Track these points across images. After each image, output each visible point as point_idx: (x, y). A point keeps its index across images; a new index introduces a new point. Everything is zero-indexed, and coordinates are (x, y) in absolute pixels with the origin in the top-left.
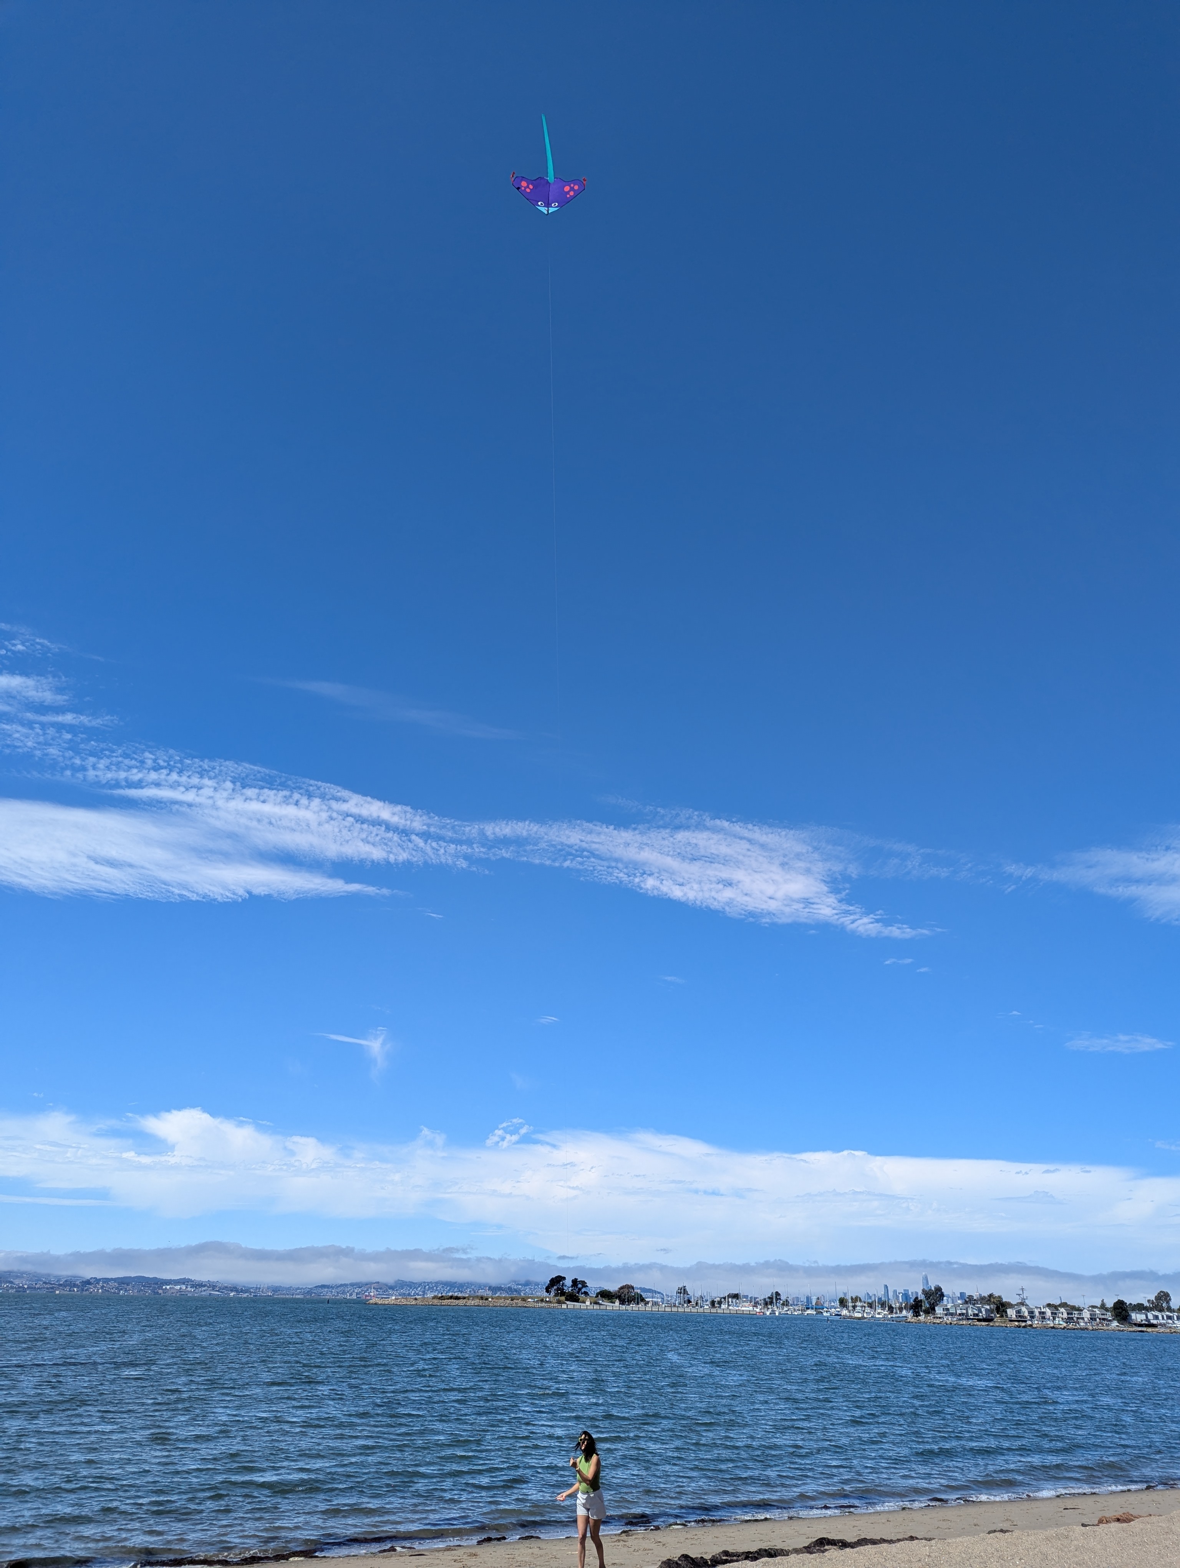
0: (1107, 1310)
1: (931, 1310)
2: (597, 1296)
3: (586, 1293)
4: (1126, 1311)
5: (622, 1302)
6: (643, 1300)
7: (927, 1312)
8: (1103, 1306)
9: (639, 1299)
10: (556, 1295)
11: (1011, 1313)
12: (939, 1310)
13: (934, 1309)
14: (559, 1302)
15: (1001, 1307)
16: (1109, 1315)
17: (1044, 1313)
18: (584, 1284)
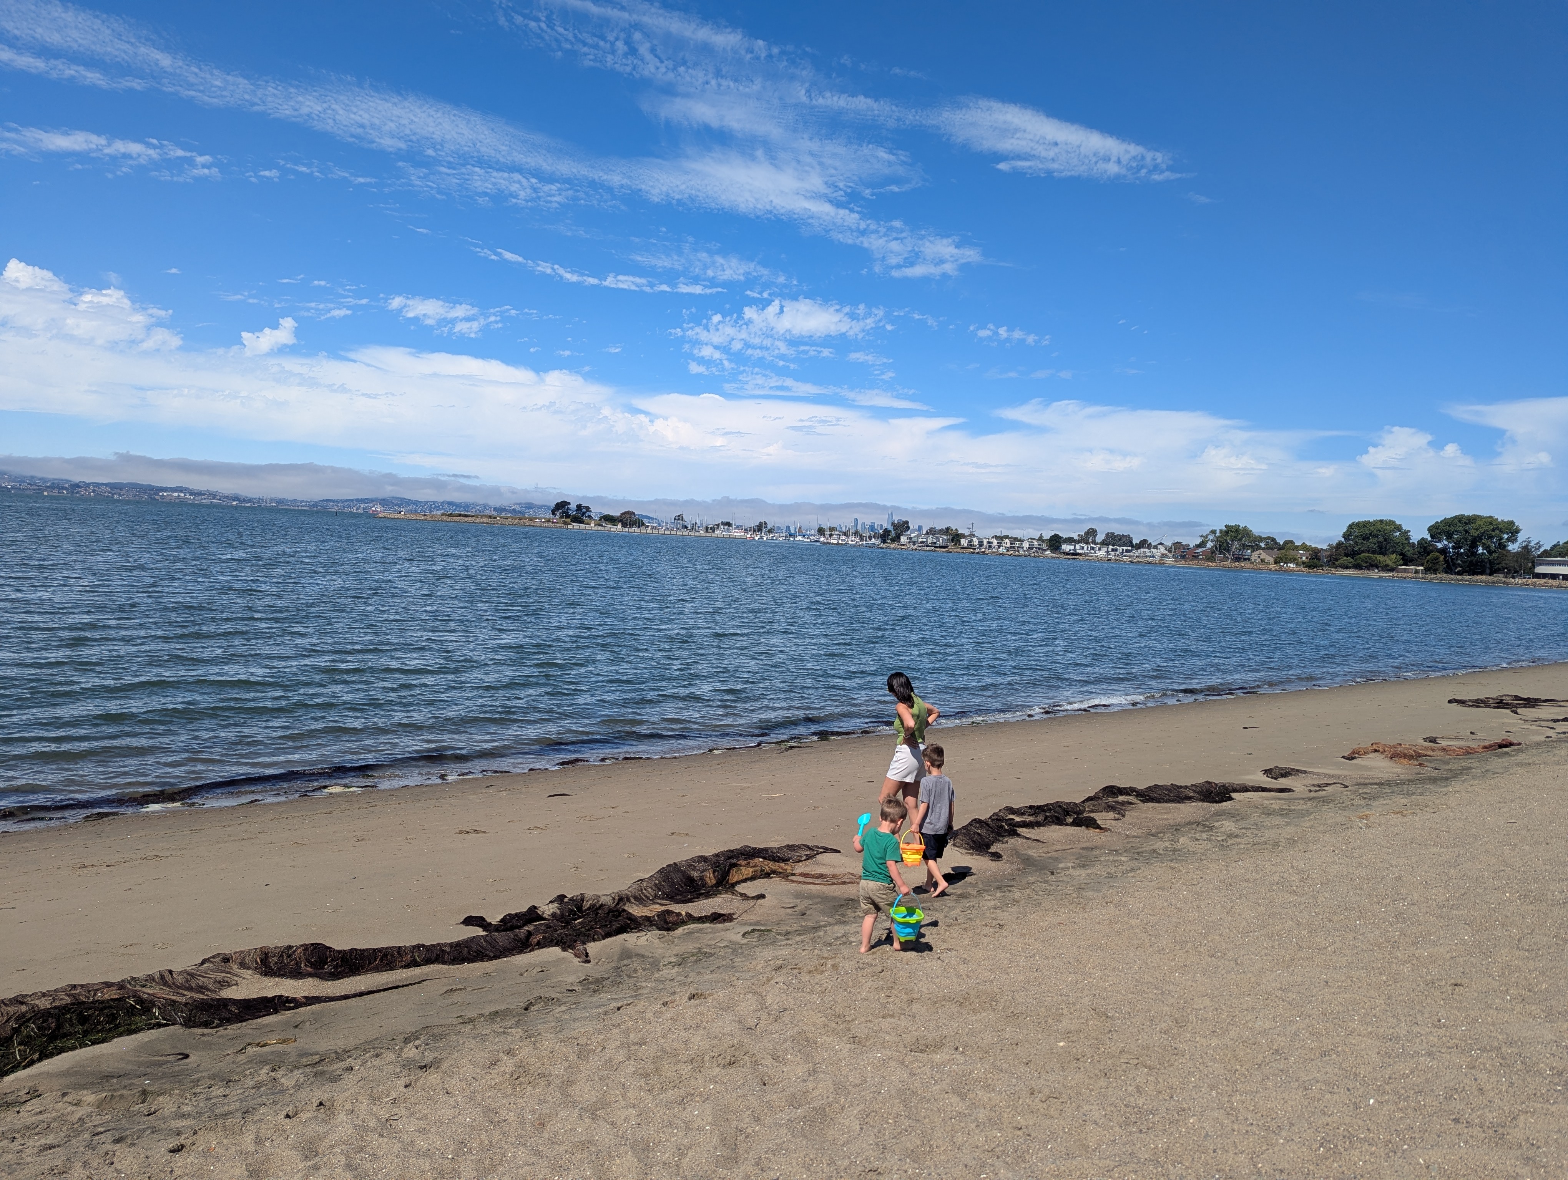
0: (1043, 541)
1: (897, 538)
2: (600, 519)
3: (589, 517)
4: (1059, 543)
5: (624, 525)
6: (643, 524)
7: (893, 540)
8: (1041, 539)
9: (639, 523)
10: (561, 517)
11: (964, 542)
12: (903, 539)
13: (899, 539)
14: (565, 523)
15: (956, 537)
16: (1044, 546)
17: (991, 543)
18: (588, 509)
